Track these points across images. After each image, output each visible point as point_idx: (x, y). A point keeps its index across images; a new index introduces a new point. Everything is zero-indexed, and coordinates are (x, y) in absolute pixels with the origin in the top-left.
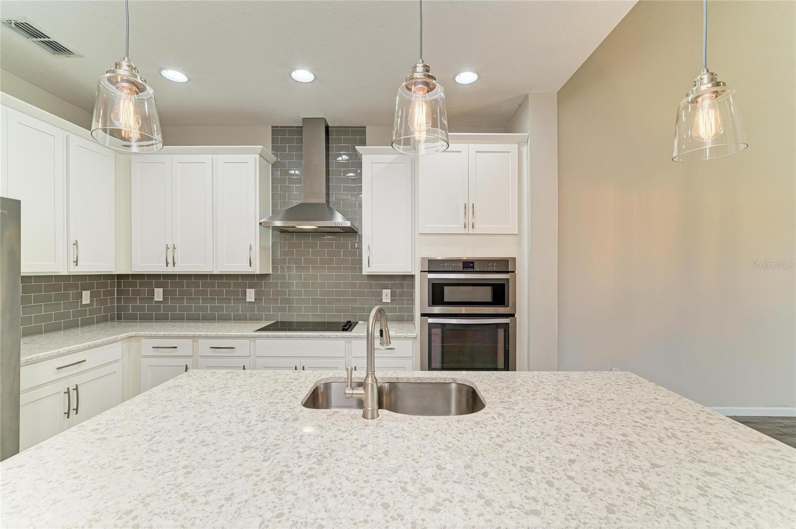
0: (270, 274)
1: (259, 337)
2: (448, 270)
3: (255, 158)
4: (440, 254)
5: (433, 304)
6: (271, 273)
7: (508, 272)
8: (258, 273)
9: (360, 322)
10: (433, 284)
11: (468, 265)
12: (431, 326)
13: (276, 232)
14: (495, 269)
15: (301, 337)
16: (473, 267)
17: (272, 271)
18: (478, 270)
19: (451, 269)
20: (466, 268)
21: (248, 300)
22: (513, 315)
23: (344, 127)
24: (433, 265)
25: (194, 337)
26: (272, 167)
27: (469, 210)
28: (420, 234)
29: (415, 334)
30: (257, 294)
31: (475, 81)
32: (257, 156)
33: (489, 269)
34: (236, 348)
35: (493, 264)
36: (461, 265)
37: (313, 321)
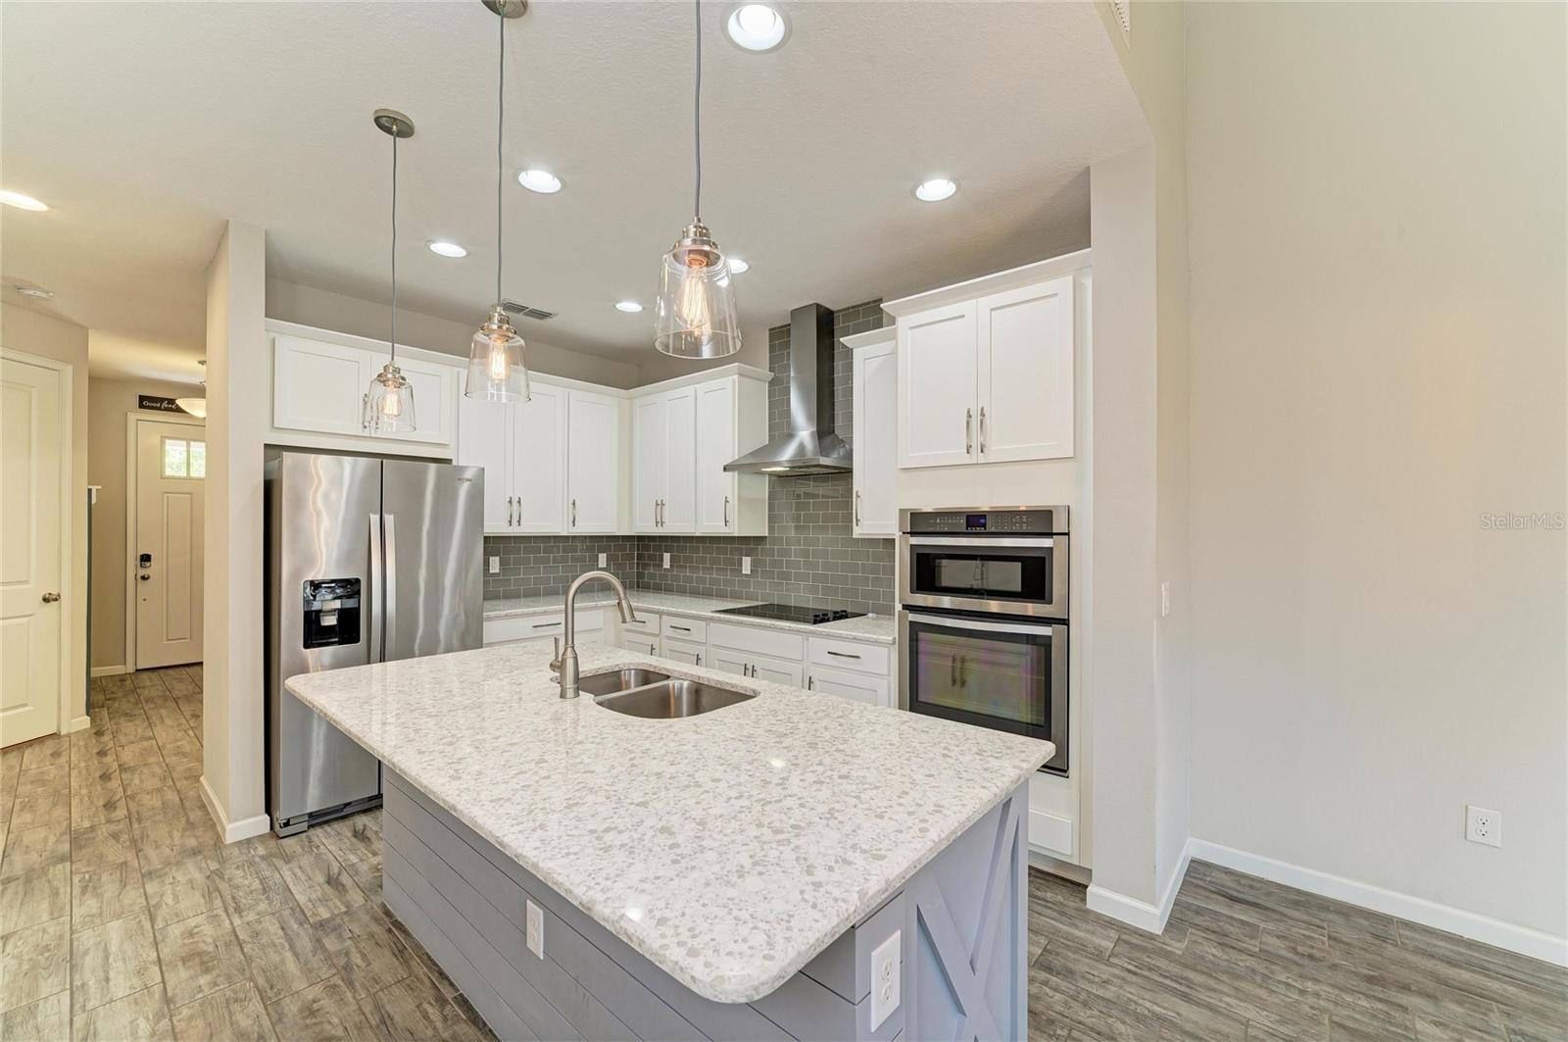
0: (764, 538)
1: (719, 621)
2: (942, 530)
3: (734, 381)
4: (929, 502)
5: (917, 589)
6: (767, 535)
7: (1050, 535)
8: (736, 535)
9: (870, 615)
10: (918, 554)
11: (975, 522)
12: (914, 627)
13: (773, 478)
14: (1025, 529)
15: (760, 626)
16: (984, 526)
17: (769, 533)
18: (993, 530)
19: (946, 529)
20: (972, 526)
21: (743, 572)
22: (1065, 622)
23: (853, 307)
24: (919, 522)
25: (660, 613)
26: (769, 386)
27: (976, 421)
28: (903, 469)
29: (891, 638)
30: (754, 564)
31: (954, 194)
32: (736, 377)
33: (1014, 529)
34: (692, 630)
35: (1021, 518)
36: (963, 521)
37: (796, 605)
